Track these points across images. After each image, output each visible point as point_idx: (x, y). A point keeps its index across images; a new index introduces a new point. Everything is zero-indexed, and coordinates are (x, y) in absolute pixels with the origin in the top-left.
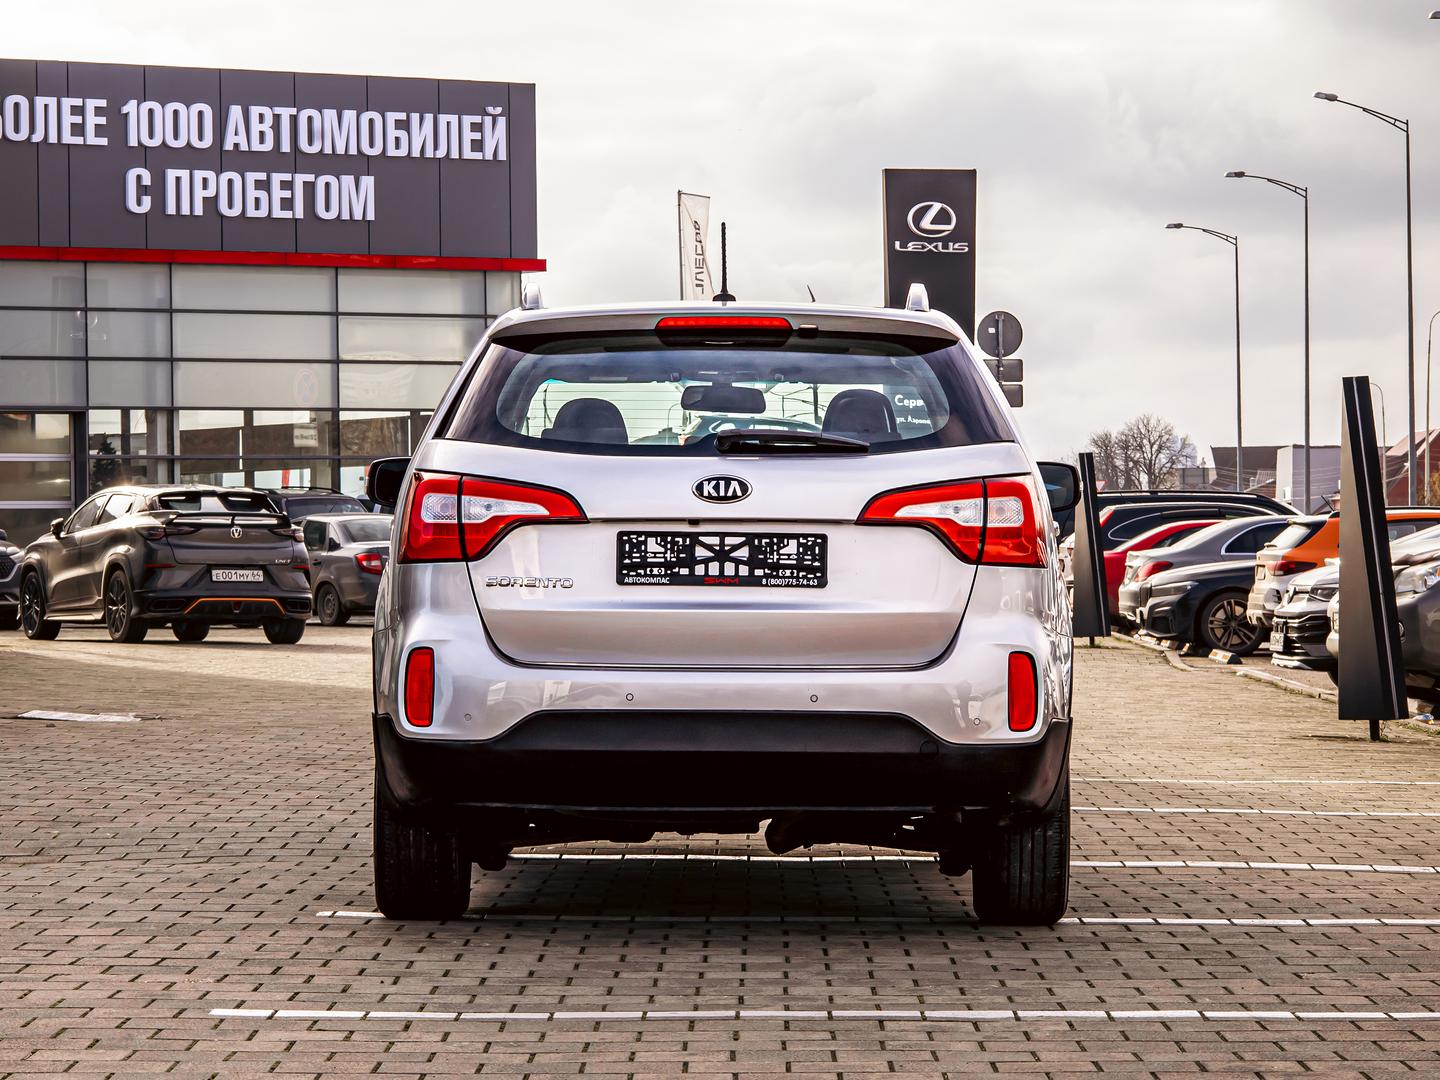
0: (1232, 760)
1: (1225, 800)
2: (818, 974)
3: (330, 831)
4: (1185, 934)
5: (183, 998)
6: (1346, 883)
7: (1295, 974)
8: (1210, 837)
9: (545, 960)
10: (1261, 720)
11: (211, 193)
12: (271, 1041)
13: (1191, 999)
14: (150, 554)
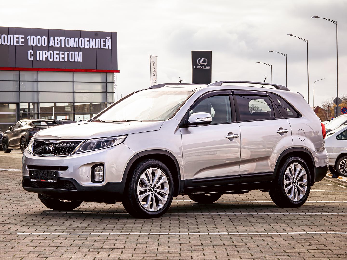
2: (150, 225)
5: (12, 230)
7: (251, 225)
9: (92, 222)
11: (46, 56)
12: (29, 239)
13: (227, 230)
14: (29, 134)
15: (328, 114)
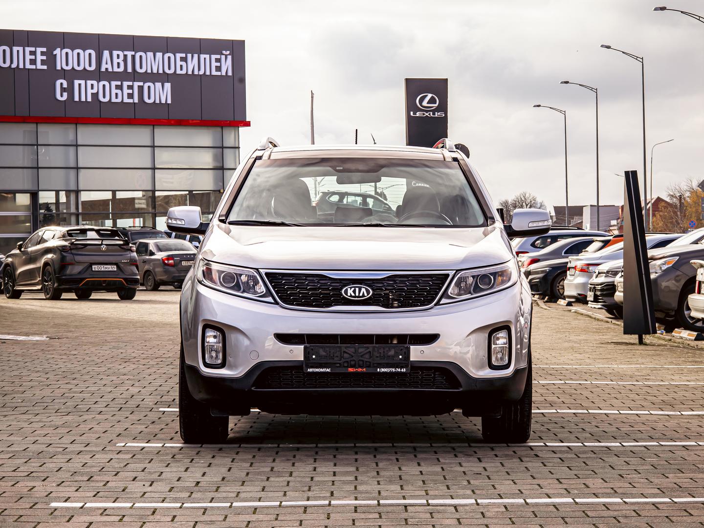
0: (574, 355)
1: (573, 377)
2: (373, 477)
3: (131, 398)
4: (561, 452)
6: (638, 421)
7: (620, 475)
8: (568, 397)
9: (231, 471)
10: (585, 334)
11: (95, 91)
12: (80, 522)
13: (567, 491)
14: (63, 258)
15: (679, 213)
